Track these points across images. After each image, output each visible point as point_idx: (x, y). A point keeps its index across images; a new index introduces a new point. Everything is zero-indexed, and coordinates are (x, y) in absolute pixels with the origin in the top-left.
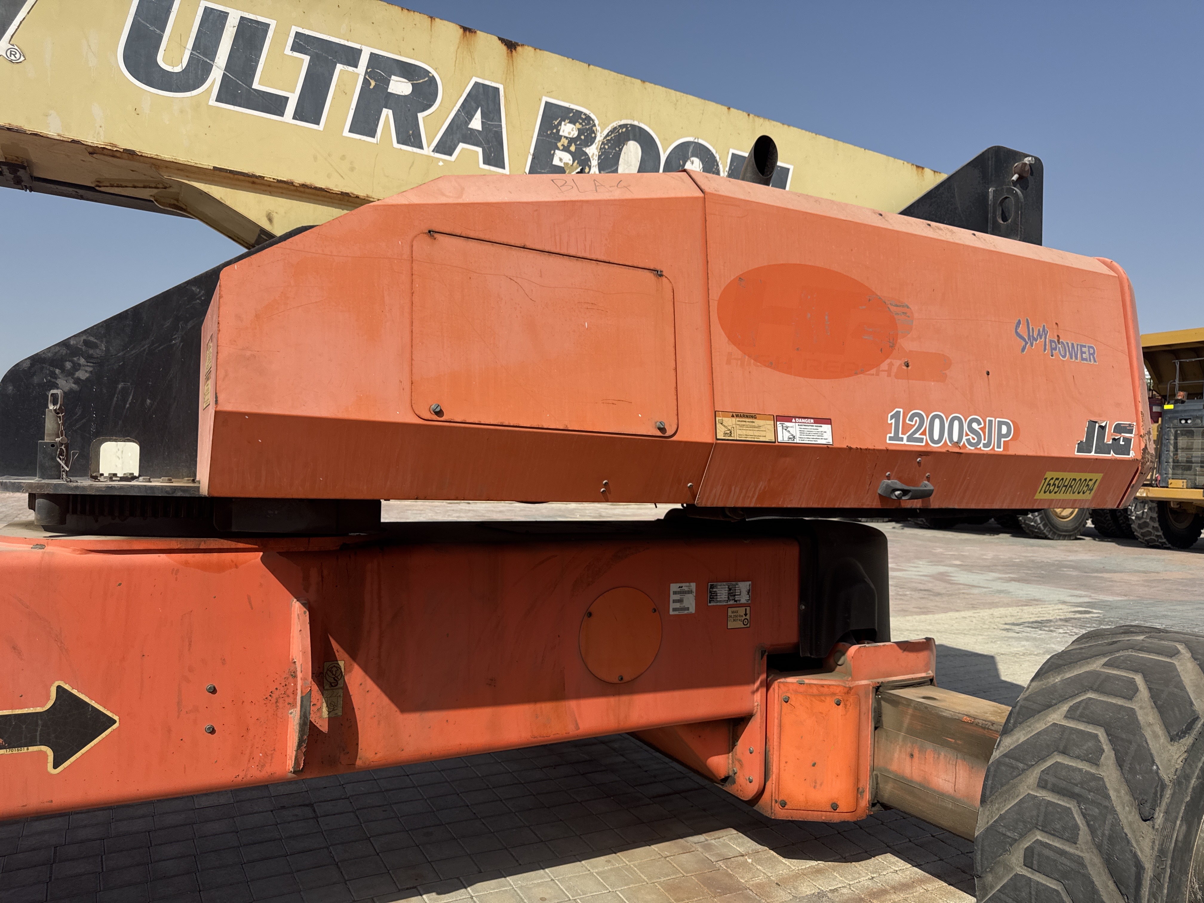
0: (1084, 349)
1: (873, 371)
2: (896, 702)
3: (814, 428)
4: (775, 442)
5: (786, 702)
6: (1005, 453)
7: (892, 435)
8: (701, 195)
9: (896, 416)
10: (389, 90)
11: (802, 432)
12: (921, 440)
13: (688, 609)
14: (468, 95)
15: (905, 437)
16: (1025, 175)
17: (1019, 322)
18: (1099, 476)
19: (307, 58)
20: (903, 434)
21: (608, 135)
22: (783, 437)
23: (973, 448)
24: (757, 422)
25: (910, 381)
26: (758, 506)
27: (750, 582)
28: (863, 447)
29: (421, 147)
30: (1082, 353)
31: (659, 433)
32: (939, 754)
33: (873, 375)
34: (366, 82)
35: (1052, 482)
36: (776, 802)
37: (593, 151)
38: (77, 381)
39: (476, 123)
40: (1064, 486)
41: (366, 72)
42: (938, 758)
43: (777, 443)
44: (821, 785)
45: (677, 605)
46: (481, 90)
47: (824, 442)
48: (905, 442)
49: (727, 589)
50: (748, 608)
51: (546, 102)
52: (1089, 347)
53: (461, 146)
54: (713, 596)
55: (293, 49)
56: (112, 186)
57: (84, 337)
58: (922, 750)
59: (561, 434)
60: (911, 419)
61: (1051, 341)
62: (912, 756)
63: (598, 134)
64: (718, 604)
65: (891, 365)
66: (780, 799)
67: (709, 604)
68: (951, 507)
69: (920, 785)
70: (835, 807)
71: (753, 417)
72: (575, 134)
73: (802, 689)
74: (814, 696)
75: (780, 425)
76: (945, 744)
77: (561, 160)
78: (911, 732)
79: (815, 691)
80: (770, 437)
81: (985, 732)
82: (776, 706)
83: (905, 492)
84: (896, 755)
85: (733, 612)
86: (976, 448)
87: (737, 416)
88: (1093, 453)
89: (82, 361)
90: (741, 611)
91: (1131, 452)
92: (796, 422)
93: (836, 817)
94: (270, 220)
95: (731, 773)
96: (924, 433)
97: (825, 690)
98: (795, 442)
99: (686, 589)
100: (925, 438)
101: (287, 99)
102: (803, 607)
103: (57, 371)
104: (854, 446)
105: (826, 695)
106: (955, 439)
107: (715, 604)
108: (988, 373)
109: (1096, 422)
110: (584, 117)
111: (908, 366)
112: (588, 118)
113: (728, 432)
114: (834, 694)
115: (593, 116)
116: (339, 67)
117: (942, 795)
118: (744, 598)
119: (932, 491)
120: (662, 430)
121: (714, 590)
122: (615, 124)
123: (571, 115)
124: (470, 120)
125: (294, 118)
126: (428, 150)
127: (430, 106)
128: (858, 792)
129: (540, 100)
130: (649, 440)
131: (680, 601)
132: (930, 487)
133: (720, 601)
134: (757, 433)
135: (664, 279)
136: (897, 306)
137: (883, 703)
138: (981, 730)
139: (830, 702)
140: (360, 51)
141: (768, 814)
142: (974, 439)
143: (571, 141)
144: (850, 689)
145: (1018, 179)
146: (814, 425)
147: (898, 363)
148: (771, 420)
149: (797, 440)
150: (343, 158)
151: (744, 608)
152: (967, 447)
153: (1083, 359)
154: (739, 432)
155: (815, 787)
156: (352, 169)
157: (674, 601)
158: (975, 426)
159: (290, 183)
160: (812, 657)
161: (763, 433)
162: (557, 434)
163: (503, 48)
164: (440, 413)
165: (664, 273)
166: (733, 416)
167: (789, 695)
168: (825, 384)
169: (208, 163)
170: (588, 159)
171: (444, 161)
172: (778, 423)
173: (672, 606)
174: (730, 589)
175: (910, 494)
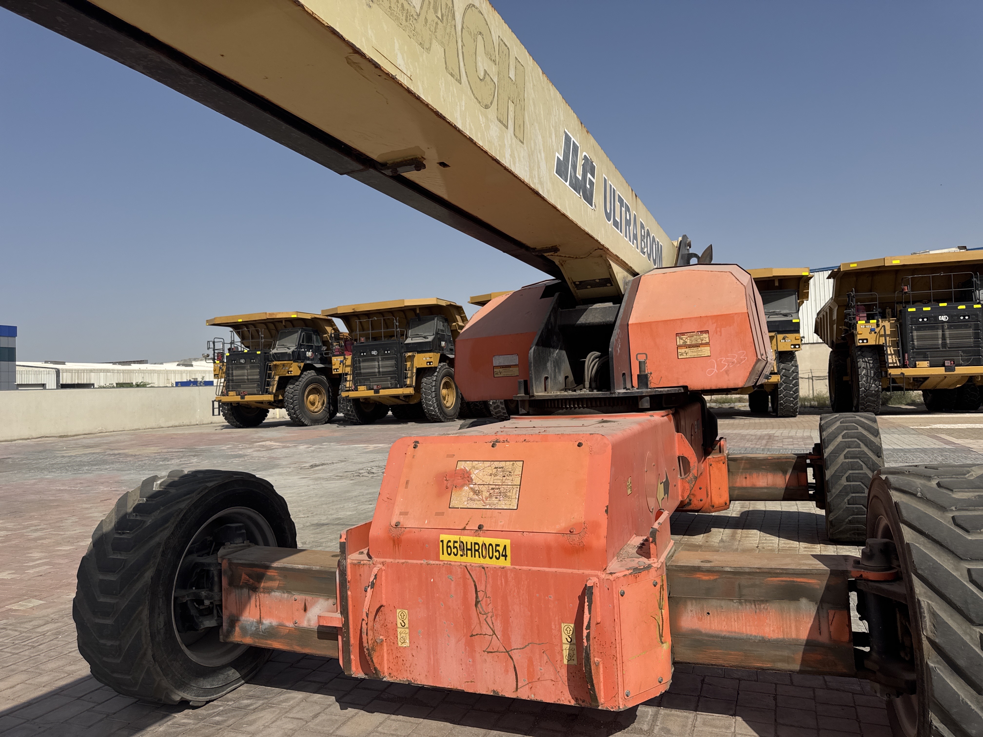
2: (735, 460)
5: (711, 466)
10: (627, 217)
19: (619, 205)
32: (759, 474)
34: (625, 215)
41: (625, 210)
55: (618, 201)
58: (751, 474)
62: (746, 478)
66: (712, 504)
69: (751, 487)
70: (726, 504)
74: (714, 462)
76: (761, 470)
78: (745, 469)
79: (717, 460)
82: (708, 468)
84: (738, 480)
114: (722, 460)
116: (622, 208)
117: (762, 488)
137: (729, 462)
138: (778, 461)
139: (721, 463)
140: (624, 201)
144: (725, 457)
155: (720, 497)
167: (711, 463)
171: (633, 247)
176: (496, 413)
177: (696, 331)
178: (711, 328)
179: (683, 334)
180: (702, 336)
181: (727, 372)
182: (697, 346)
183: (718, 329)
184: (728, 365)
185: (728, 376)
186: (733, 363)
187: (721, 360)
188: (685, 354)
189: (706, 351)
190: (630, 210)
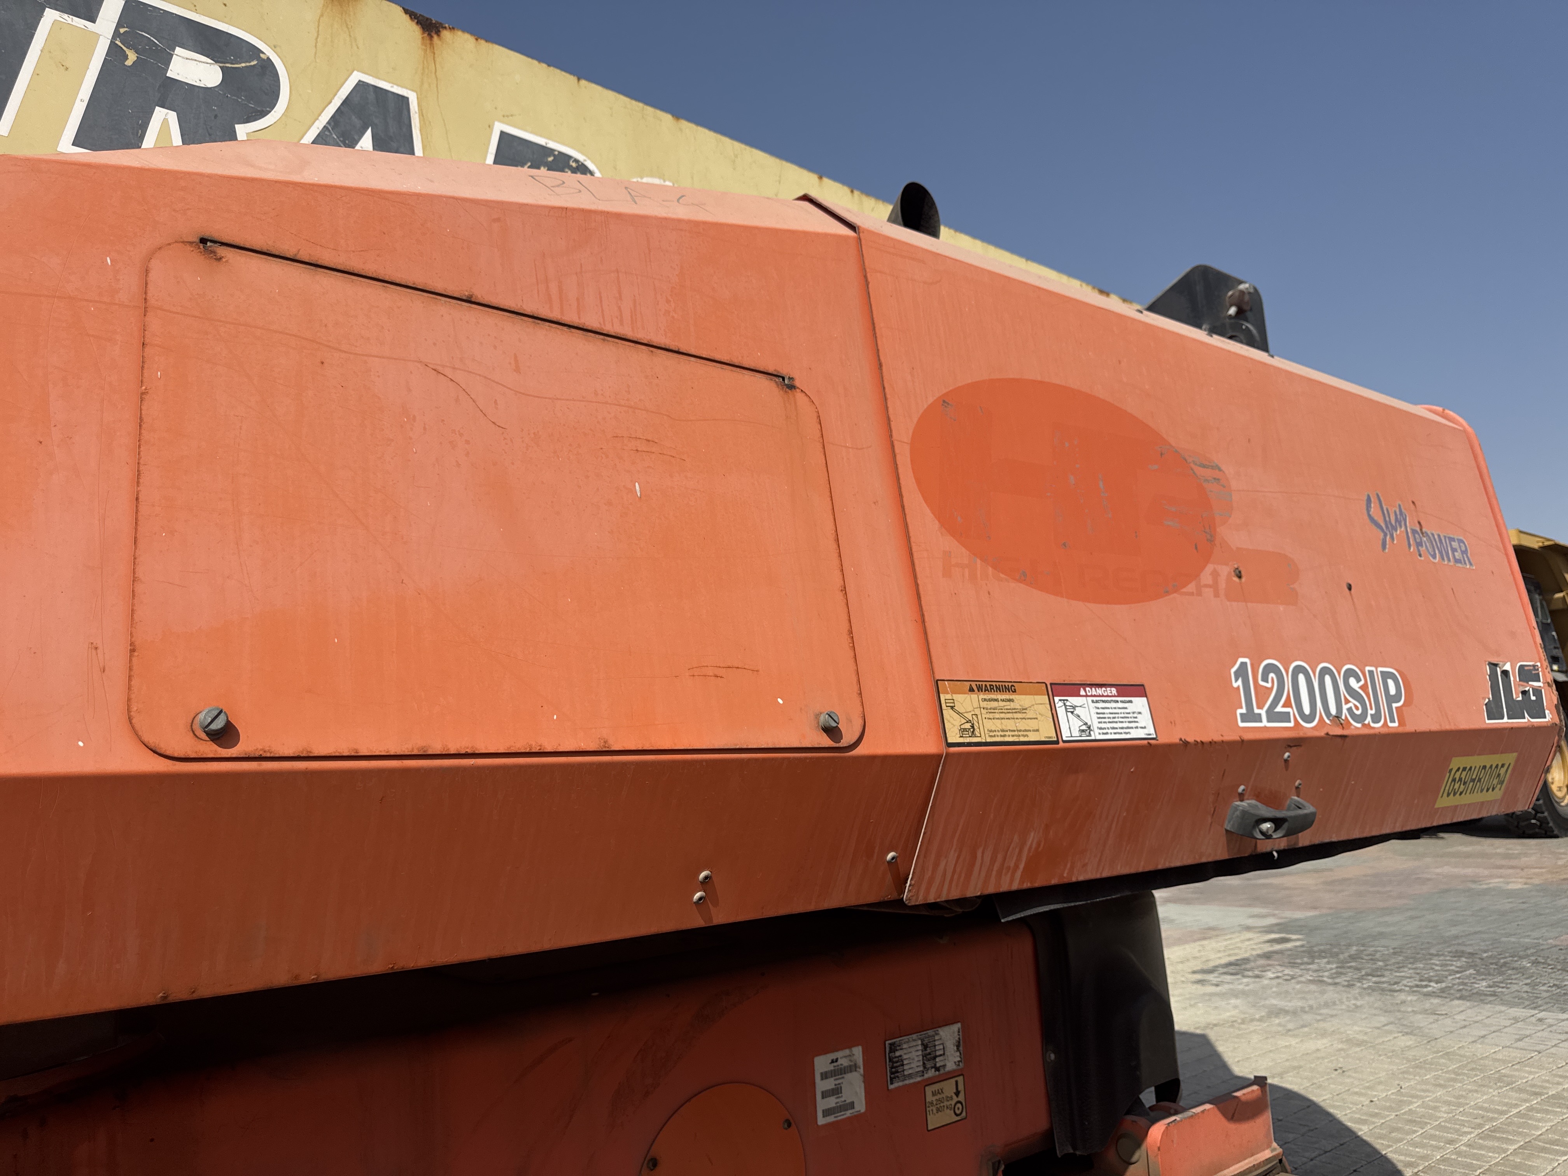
0: (1454, 545)
1: (1191, 587)
3: (1120, 705)
4: (1057, 742)
6: (1401, 730)
7: (1244, 711)
8: (852, 233)
9: (1242, 672)
10: (170, 74)
11: (1101, 717)
12: (1285, 717)
13: (852, 1105)
14: (345, 102)
15: (1263, 713)
16: (1245, 307)
17: (1369, 500)
18: (1510, 758)
20: (1260, 707)
22: (1070, 730)
23: (1359, 725)
24: (1021, 700)
25: (1249, 604)
26: (1027, 885)
27: (959, 1025)
28: (1206, 739)
30: (1454, 550)
31: (825, 741)
33: (1192, 594)
34: (114, 53)
35: (1457, 776)
40: (1473, 780)
41: (116, 34)
43: (1061, 744)
45: (832, 1102)
46: (371, 96)
47: (1141, 734)
48: (1265, 723)
49: (920, 1047)
50: (960, 1079)
51: (502, 133)
52: (1460, 541)
54: (896, 1068)
59: (591, 764)
60: (1265, 679)
61: (1414, 531)
64: (907, 1082)
65: (1215, 574)
67: (891, 1087)
68: (1327, 840)
71: (1009, 688)
75: (1061, 704)
80: (1046, 733)
83: (1278, 822)
85: (934, 1094)
86: (1364, 725)
87: (980, 689)
88: (1506, 720)
90: (949, 1087)
91: (1547, 712)
92: (1087, 696)
96: (1287, 704)
98: (1093, 738)
99: (844, 1062)
100: (1292, 711)
102: (1053, 1056)
104: (1191, 739)
106: (1333, 711)
107: (901, 1084)
108: (1350, 587)
109: (1496, 665)
110: (574, 165)
111: (1240, 577)
112: (584, 169)
113: (968, 726)
115: (591, 166)
116: (51, 15)
118: (951, 1060)
119: (1313, 815)
120: (832, 731)
121: (898, 1054)
123: (550, 159)
127: (263, 114)
129: (491, 127)
130: (806, 758)
131: (836, 1091)
132: (1309, 809)
133: (910, 1076)
134: (1022, 725)
135: (799, 395)
136: (1204, 466)
142: (1357, 708)
145: (1237, 313)
146: (1119, 699)
147: (1225, 571)
148: (1044, 695)
149: (1096, 735)
151: (953, 1081)
152: (1351, 724)
153: (1457, 561)
154: (989, 725)
157: (825, 1095)
158: (1352, 681)
160: (1078, 1153)
161: (1033, 724)
162: (581, 765)
163: (413, 30)
164: (226, 738)
165: (797, 383)
166: (971, 690)
168: (1122, 613)
172: (1057, 699)
173: (822, 1104)
174: (925, 1047)
175: (1286, 825)
190: (269, 52)
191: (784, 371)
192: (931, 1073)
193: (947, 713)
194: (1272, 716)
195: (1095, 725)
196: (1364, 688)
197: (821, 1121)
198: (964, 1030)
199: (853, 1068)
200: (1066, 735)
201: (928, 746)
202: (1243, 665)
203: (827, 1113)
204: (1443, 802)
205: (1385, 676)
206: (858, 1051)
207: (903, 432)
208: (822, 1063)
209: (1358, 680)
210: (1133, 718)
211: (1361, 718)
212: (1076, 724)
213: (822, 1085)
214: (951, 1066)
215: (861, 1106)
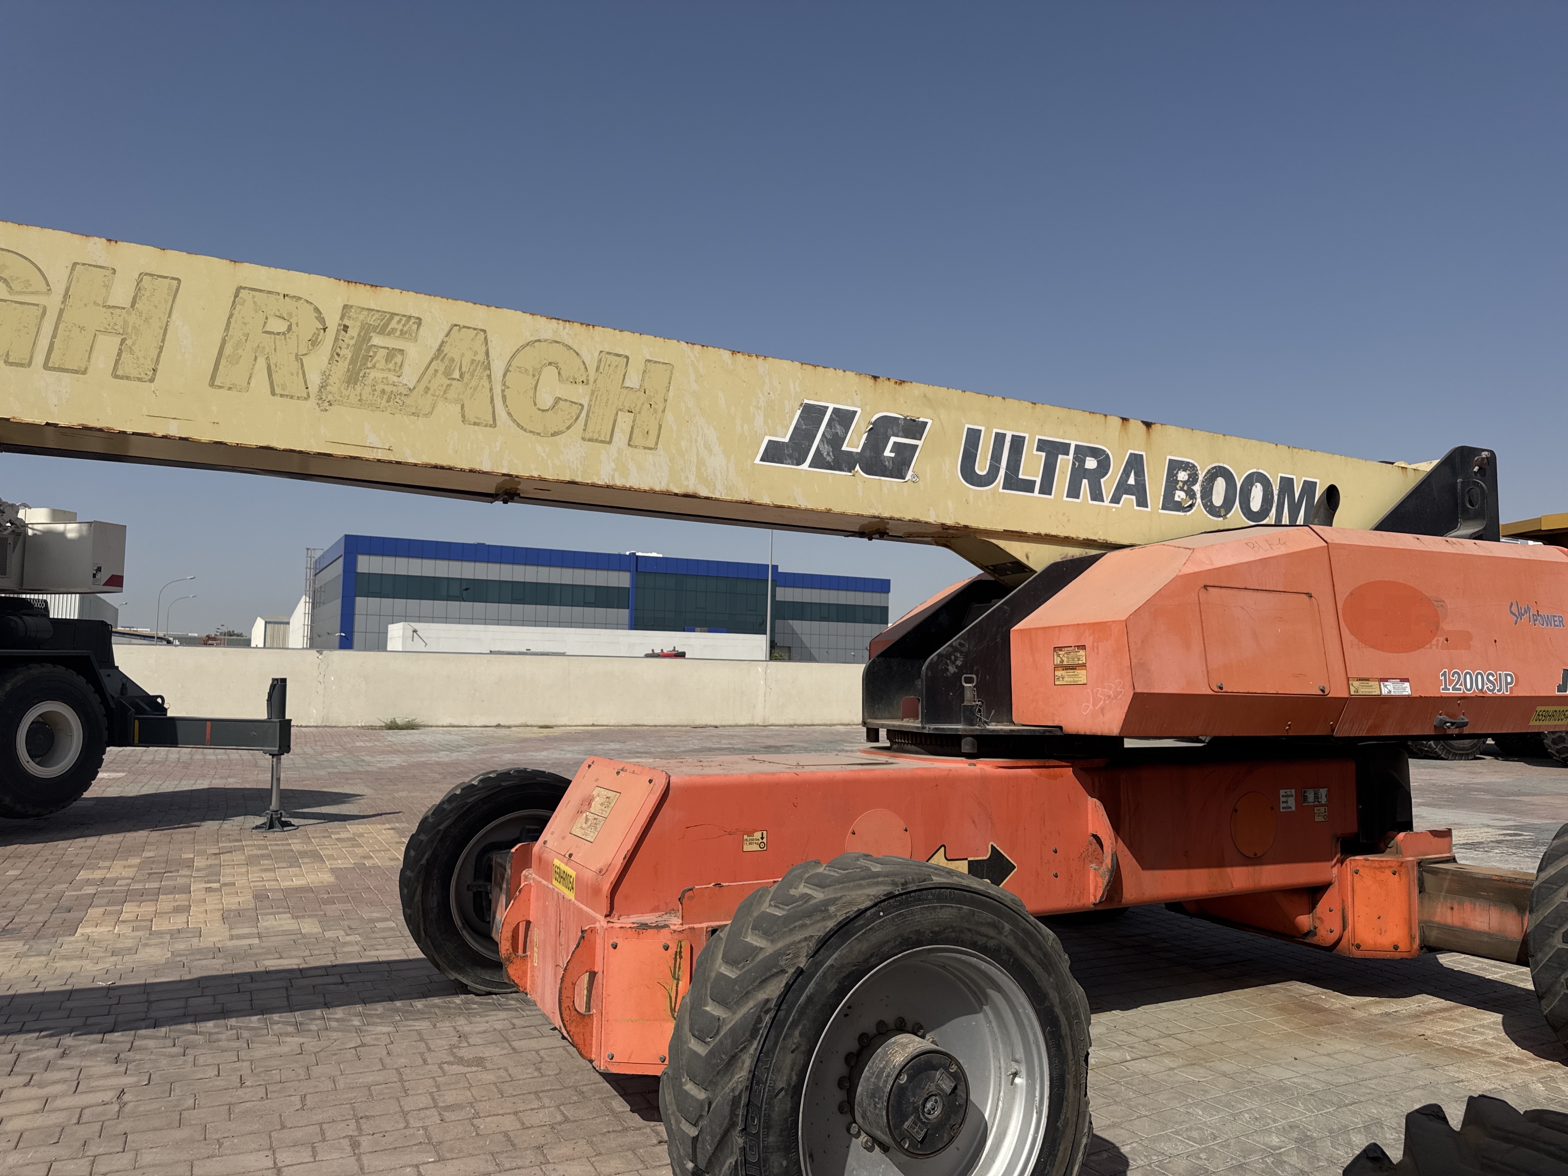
0: (1556, 619)
1: (1428, 646)
2: (1435, 872)
3: (1401, 685)
5: (1357, 873)
6: (1511, 695)
7: (1443, 687)
8: (1326, 544)
9: (1444, 674)
10: (1086, 467)
11: (1394, 688)
12: (1460, 690)
13: (1291, 808)
14: (1127, 462)
15: (1451, 688)
16: (1484, 467)
17: (1512, 604)
19: (1044, 454)
20: (1449, 686)
21: (1205, 476)
22: (1385, 692)
23: (1491, 693)
24: (1371, 683)
25: (1450, 650)
26: (1367, 735)
27: (1327, 789)
28: (1428, 696)
29: (1103, 501)
30: (1555, 621)
31: (1321, 693)
32: (1475, 904)
33: (1428, 648)
34: (1074, 464)
35: (1541, 713)
36: (1353, 945)
37: (1197, 488)
38: (957, 667)
39: (1131, 481)
40: (1549, 716)
41: (1074, 458)
42: (1474, 907)
43: (1382, 696)
44: (1385, 931)
45: (1285, 805)
46: (1133, 457)
47: (1406, 693)
48: (1451, 691)
49: (1313, 794)
50: (1326, 807)
51: (1169, 460)
52: (1559, 617)
53: (1125, 496)
54: (1305, 798)
55: (1037, 450)
56: (918, 537)
57: (959, 641)
58: (1461, 904)
60: (1453, 676)
61: (1534, 615)
62: (1452, 908)
63: (1200, 476)
64: (1309, 804)
65: (1438, 640)
66: (1356, 943)
69: (1460, 928)
70: (1396, 948)
71: (1368, 680)
72: (1186, 478)
73: (1368, 864)
74: (1375, 868)
75: (1383, 684)
76: (1479, 897)
77: (1179, 497)
78: (1450, 891)
79: (1377, 865)
80: (1378, 693)
81: (1511, 885)
82: (1349, 877)
83: (1453, 724)
84: (1439, 910)
85: (1318, 810)
86: (1493, 693)
87: (1359, 680)
89: (958, 655)
90: (1322, 809)
92: (1390, 682)
93: (1397, 955)
94: (1027, 558)
95: (1312, 929)
96: (1461, 685)
97: (1384, 864)
98: (1391, 694)
99: (1289, 793)
100: (1463, 687)
101: (1035, 481)
102: (1360, 807)
103: (948, 661)
104: (1423, 696)
105: (1385, 868)
106: (1480, 687)
107: (1306, 804)
108: (1495, 641)
110: (1191, 466)
111: (1447, 641)
112: (1194, 466)
113: (1356, 690)
114: (1391, 867)
115: (1196, 464)
116: (1060, 456)
117: (1479, 933)
118: (1324, 801)
119: (1468, 722)
120: (1323, 691)
121: (1306, 794)
122: (1209, 467)
123: (1184, 465)
124: (1128, 478)
125: (1039, 493)
126: (1107, 503)
127: (1107, 473)
128: (1412, 938)
129: (1166, 458)
130: (1316, 697)
131: (1286, 802)
132: (1467, 720)
133: (1310, 802)
134: (1370, 690)
135: (1313, 598)
136: (1437, 601)
137: (1424, 873)
138: (1507, 884)
139: (1388, 872)
140: (1069, 445)
141: (1347, 954)
142: (1491, 687)
143: (1185, 483)
144: (1402, 863)
145: (1479, 470)
146: (1400, 683)
147: (1442, 639)
148: (1378, 682)
150: (1064, 514)
151: (1324, 807)
152: (1488, 693)
153: (1555, 626)
154: (1362, 690)
155: (1381, 934)
156: (1069, 521)
157: (1283, 802)
158: (1491, 677)
159: (1039, 535)
160: (1370, 842)
161: (1374, 690)
163: (1144, 427)
164: (1221, 688)
165: (1312, 595)
166: (1357, 680)
167: (1358, 868)
168: (1403, 656)
169: (1000, 528)
170: (1195, 494)
171: (1115, 508)
172: (1381, 683)
173: (1282, 805)
174: (1315, 794)
175: (1456, 725)
176: (1558, 751)
177: (1073, 645)
178: (1088, 642)
179: (1060, 648)
180: (1079, 654)
181: (1102, 709)
182: (1073, 667)
183: (1095, 644)
184: (1105, 700)
185: (1103, 716)
186: (1109, 696)
187: (1098, 691)
188: (1061, 679)
189: (1081, 676)
190: (1108, 451)
191: (1309, 592)
192: (1317, 803)
193: (1351, 687)
194: (1454, 689)
195: (1392, 691)
196: (1496, 680)
197: (1282, 810)
198: (1329, 791)
199: (1292, 796)
200: (1383, 693)
201: (1346, 695)
202: (1445, 672)
203: (1283, 808)
204: (1531, 723)
205: (1506, 675)
206: (1293, 791)
207: (1340, 606)
208: (1282, 792)
209: (1493, 676)
210: (1404, 689)
211: (1492, 691)
212: (1387, 690)
213: (1282, 799)
214: (1323, 802)
215: (1294, 809)
